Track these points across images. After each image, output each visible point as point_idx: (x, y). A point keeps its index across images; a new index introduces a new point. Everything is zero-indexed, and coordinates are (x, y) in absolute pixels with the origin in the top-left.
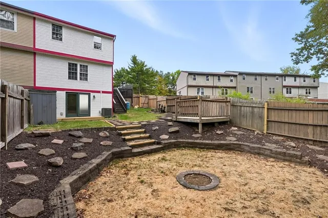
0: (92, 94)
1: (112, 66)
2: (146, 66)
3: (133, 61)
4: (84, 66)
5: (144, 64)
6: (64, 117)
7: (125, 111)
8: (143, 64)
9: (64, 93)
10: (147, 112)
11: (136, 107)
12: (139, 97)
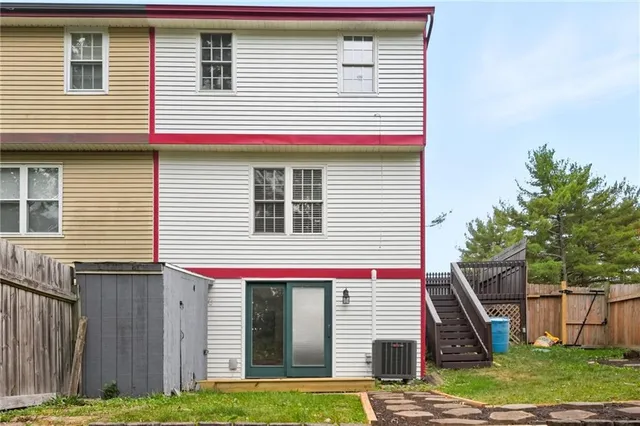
0: (338, 285)
1: (421, 154)
2: (595, 183)
3: (536, 175)
4: (307, 172)
5: (585, 176)
6: (240, 375)
7: (485, 360)
8: (581, 177)
9: (240, 285)
10: (602, 362)
11: (543, 342)
12: (559, 297)
